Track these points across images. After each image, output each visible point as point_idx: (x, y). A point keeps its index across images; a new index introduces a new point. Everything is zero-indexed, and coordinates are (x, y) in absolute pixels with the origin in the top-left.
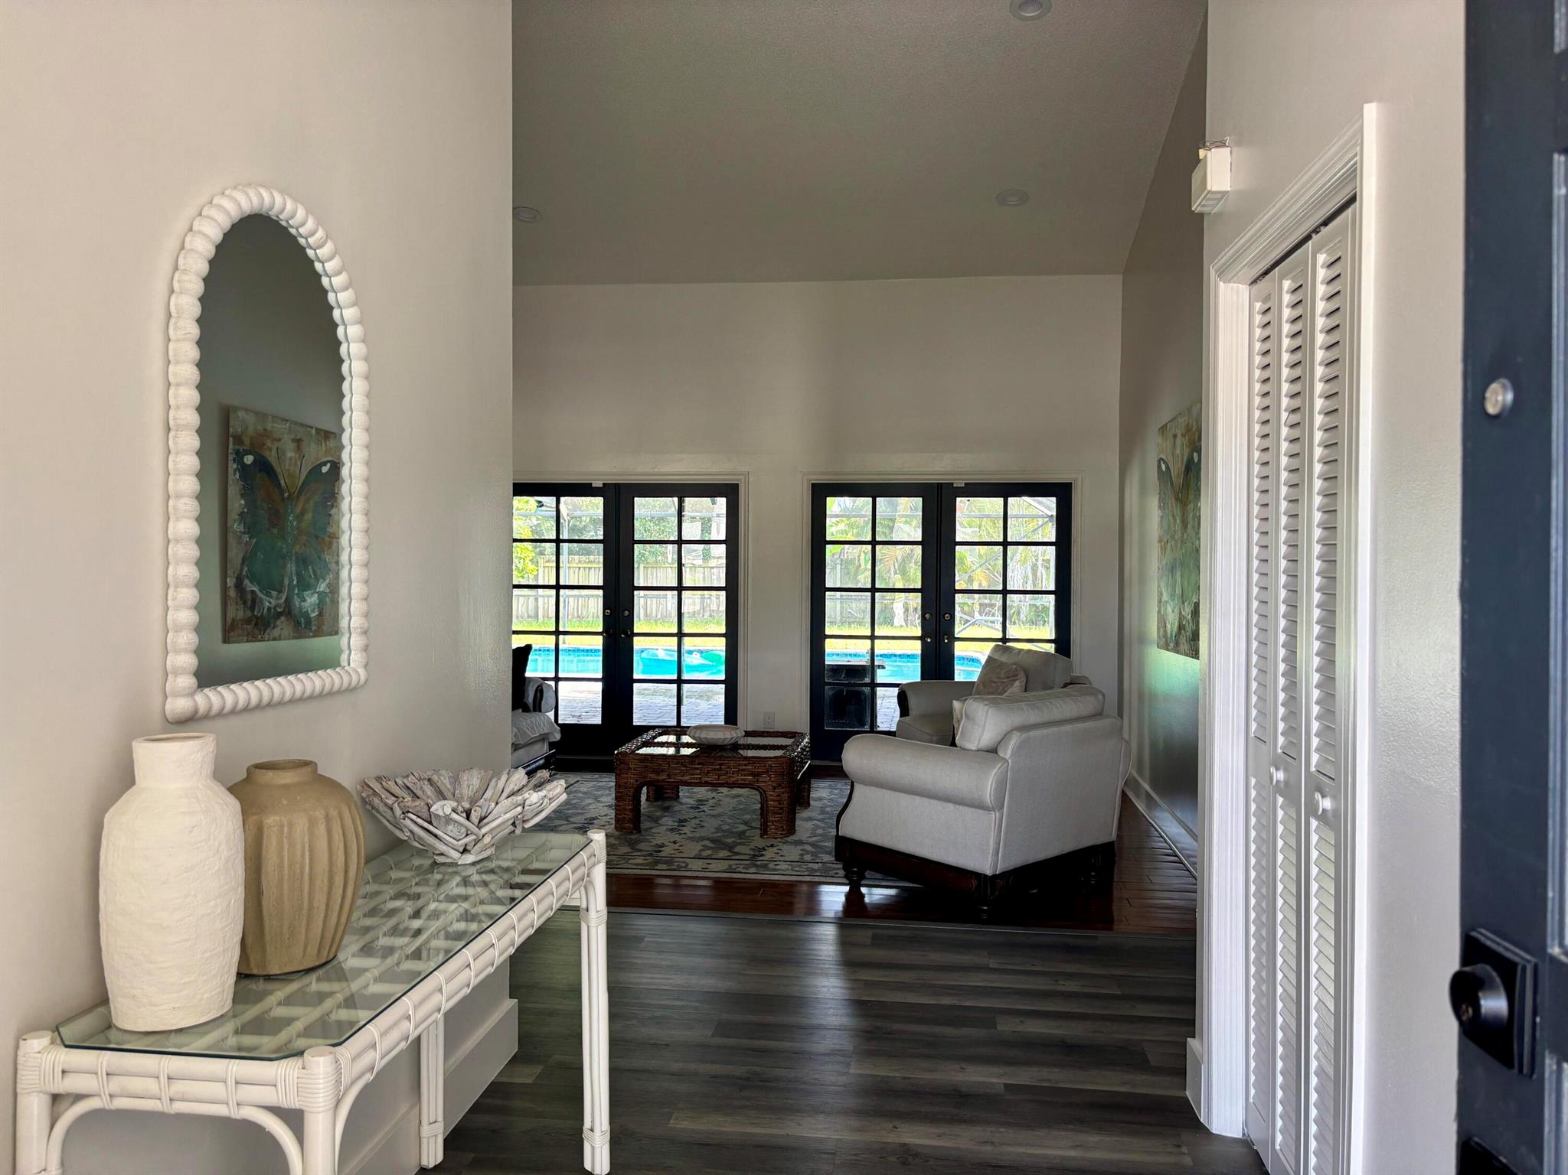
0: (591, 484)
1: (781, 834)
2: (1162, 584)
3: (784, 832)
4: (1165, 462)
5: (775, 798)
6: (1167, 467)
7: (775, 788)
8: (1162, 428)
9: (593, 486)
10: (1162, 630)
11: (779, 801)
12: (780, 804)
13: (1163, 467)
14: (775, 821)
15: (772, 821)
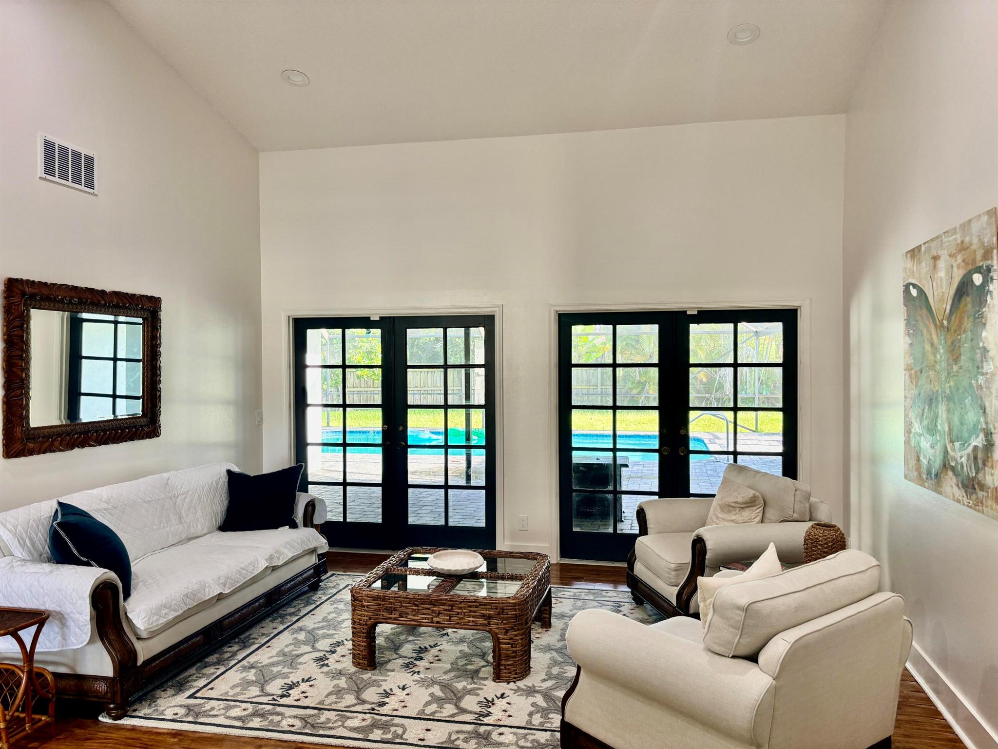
0: (370, 317)
1: (514, 678)
2: (912, 415)
3: (517, 676)
4: (915, 286)
5: (508, 641)
6: (921, 291)
7: (507, 632)
8: (913, 250)
9: (371, 319)
10: (913, 463)
11: (512, 644)
12: (512, 647)
13: (914, 292)
14: (508, 665)
15: (504, 665)
